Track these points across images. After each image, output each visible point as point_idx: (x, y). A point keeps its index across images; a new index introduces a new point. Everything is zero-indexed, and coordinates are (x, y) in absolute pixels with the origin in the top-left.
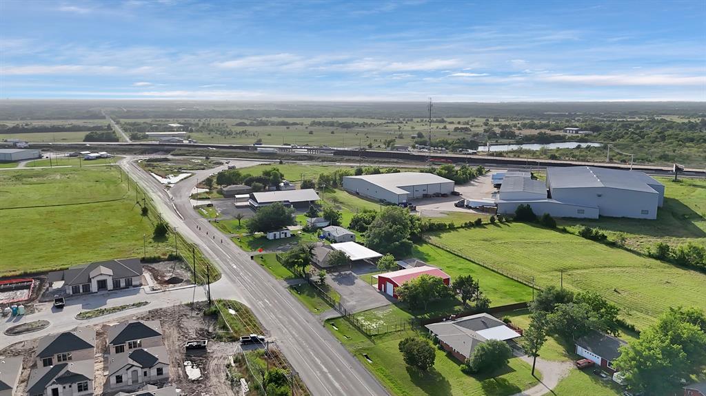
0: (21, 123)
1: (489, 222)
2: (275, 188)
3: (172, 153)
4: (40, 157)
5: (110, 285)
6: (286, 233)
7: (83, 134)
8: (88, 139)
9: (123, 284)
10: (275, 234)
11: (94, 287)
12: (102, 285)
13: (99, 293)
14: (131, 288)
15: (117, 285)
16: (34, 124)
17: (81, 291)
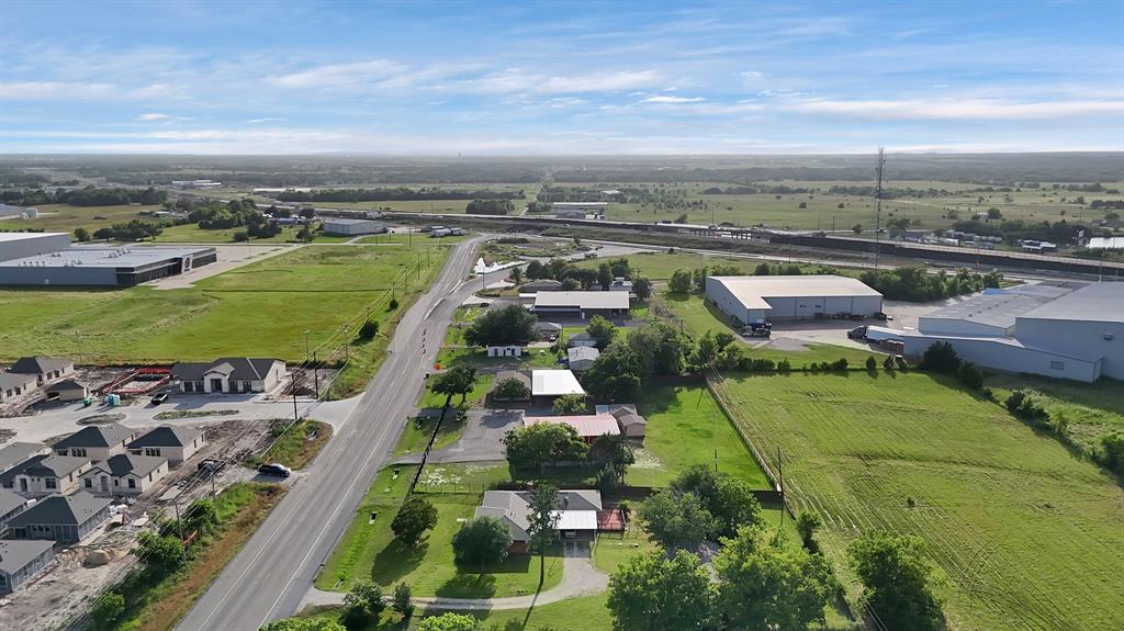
0: (429, 187)
1: (865, 367)
2: (601, 287)
3: (543, 232)
4: (385, 231)
5: (225, 387)
6: (513, 351)
7: (465, 203)
8: (470, 210)
9: (241, 388)
10: (496, 350)
11: (208, 387)
12: (217, 384)
13: (212, 394)
14: (248, 394)
15: (233, 390)
16: (442, 189)
17: (194, 389)
